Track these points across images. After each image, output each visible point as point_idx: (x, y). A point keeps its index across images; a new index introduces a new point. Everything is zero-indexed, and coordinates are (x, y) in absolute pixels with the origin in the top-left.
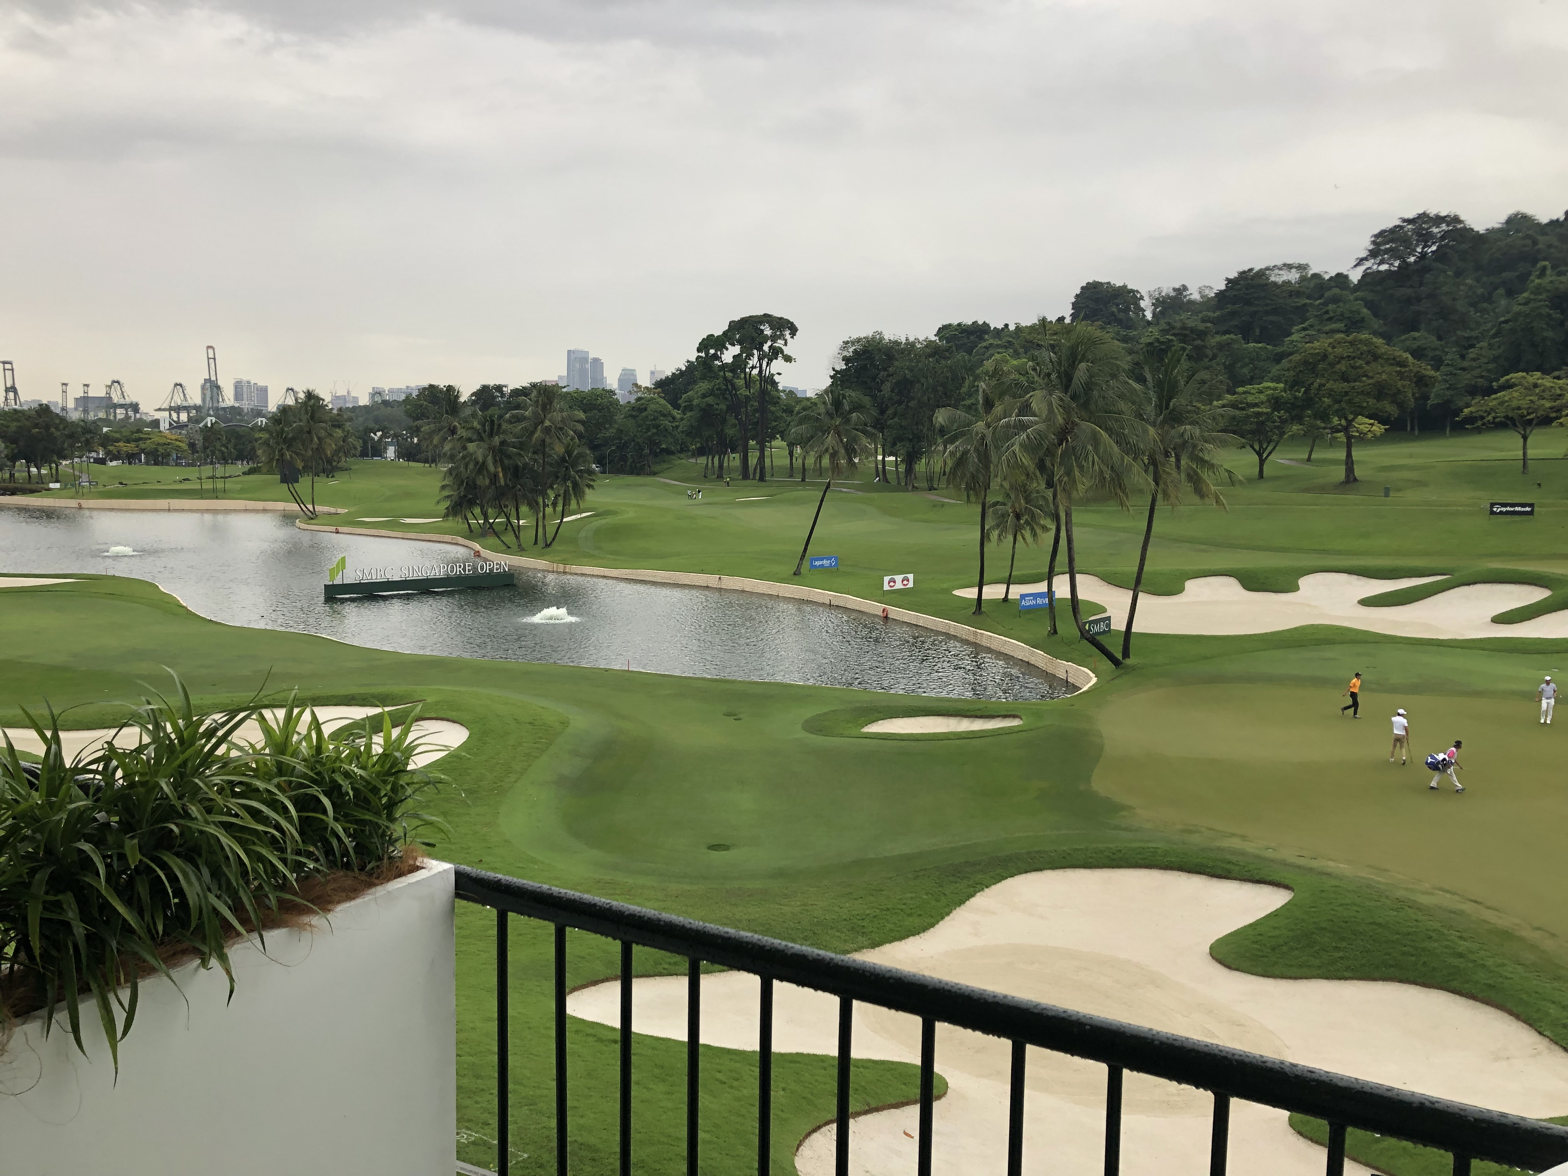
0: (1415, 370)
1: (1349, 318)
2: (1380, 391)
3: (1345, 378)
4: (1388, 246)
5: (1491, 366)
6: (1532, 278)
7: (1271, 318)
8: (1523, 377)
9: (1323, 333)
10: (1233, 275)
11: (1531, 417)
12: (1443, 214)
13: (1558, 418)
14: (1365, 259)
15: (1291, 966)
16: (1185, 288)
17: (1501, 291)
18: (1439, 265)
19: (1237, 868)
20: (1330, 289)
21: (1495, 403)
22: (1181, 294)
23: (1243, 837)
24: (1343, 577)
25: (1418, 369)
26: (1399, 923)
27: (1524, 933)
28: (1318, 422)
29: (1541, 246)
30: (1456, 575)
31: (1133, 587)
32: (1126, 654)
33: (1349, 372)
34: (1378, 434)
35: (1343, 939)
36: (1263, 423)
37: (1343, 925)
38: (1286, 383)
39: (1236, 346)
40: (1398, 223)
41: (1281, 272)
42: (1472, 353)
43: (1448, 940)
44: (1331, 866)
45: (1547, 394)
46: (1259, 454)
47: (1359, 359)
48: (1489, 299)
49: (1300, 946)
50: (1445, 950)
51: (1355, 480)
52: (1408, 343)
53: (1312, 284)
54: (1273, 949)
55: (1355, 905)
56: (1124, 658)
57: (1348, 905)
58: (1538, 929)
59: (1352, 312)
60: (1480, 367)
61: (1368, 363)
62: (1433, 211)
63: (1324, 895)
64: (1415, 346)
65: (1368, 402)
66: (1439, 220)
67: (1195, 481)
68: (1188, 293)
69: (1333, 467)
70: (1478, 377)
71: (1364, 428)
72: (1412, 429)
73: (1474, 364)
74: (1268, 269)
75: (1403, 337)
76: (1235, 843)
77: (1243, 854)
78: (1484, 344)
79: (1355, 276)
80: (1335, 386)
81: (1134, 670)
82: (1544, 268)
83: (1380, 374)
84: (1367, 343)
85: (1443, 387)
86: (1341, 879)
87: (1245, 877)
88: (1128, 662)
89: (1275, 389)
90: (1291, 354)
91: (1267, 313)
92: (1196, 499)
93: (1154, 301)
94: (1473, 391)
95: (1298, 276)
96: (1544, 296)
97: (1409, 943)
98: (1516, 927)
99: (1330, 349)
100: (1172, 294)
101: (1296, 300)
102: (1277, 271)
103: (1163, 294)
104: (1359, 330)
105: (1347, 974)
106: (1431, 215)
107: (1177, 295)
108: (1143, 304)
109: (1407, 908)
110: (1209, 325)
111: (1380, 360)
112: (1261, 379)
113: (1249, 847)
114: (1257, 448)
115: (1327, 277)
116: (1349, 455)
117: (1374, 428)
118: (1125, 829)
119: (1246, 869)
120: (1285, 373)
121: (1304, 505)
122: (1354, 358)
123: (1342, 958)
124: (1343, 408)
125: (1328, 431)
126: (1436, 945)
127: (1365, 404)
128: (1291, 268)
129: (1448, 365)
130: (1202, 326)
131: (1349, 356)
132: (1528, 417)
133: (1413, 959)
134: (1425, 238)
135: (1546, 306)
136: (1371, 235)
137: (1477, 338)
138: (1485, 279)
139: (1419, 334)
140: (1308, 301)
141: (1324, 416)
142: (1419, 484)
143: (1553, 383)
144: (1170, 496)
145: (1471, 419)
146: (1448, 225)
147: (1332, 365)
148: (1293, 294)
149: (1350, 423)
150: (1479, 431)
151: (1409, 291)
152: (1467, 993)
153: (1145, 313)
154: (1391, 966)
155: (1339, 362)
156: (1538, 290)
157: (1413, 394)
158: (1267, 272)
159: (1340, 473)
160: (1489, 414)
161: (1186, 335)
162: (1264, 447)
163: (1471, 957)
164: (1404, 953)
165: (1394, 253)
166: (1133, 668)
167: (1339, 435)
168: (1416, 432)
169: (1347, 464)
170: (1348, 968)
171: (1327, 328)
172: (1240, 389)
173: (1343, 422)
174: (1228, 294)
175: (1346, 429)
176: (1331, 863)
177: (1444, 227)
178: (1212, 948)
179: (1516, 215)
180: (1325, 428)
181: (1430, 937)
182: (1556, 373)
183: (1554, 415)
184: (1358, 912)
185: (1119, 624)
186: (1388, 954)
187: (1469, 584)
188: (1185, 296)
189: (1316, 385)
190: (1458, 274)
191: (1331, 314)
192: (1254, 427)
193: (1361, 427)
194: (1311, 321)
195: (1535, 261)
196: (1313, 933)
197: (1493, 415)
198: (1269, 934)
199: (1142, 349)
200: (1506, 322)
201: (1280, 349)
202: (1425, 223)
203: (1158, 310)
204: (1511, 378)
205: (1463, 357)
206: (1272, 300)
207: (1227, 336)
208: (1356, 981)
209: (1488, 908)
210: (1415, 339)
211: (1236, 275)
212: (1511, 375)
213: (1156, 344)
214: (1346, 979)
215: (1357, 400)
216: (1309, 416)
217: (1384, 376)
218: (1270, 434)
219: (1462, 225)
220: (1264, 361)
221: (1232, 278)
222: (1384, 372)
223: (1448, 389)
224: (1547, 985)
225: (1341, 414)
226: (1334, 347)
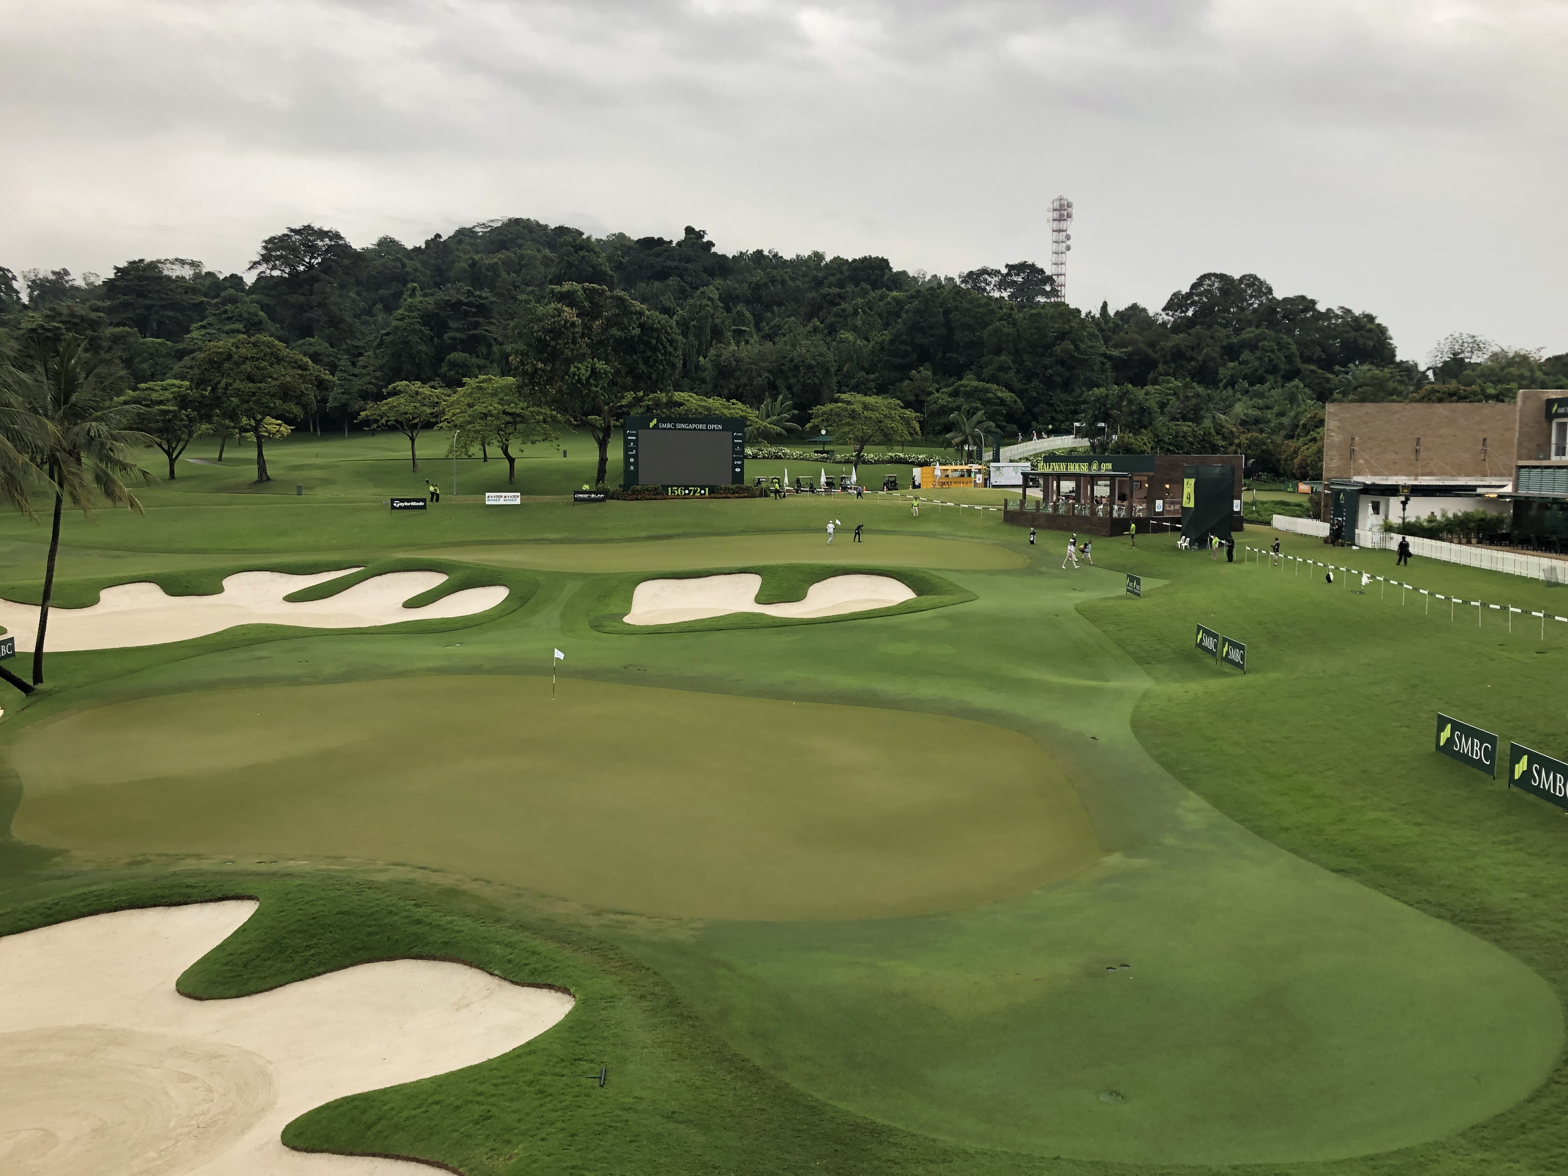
0: (316, 373)
1: (248, 319)
2: (286, 393)
3: (251, 379)
4: (278, 253)
5: (378, 374)
6: (405, 296)
7: (167, 313)
8: (407, 386)
9: (223, 332)
10: (122, 264)
11: (416, 421)
12: (326, 229)
13: (437, 423)
14: (258, 263)
15: (265, 978)
16: (66, 272)
17: (379, 306)
18: (323, 276)
19: (196, 891)
20: (226, 289)
21: (386, 407)
22: (62, 278)
23: (198, 856)
24: (267, 575)
25: (318, 373)
26: (362, 906)
27: (465, 887)
28: (227, 422)
29: (408, 269)
30: (369, 566)
31: (41, 602)
32: (38, 677)
33: (254, 373)
34: (286, 434)
35: (313, 936)
36: (169, 421)
37: (311, 921)
38: (192, 380)
39: (132, 339)
40: (286, 232)
41: (173, 267)
42: (362, 361)
43: (406, 911)
44: (291, 865)
45: (426, 402)
46: (169, 454)
47: (262, 360)
48: (369, 312)
49: (272, 955)
50: (404, 921)
51: (268, 479)
52: (305, 348)
53: (208, 282)
54: (245, 966)
55: (320, 899)
56: (35, 683)
57: (314, 900)
58: (476, 880)
59: (249, 313)
60: (369, 374)
61: (271, 365)
62: (316, 226)
63: (289, 896)
64: (311, 351)
65: (275, 403)
66: (322, 234)
67: (105, 482)
68: (70, 278)
69: (242, 467)
70: (368, 383)
71: (273, 429)
72: (315, 430)
73: (364, 372)
74: (159, 261)
75: (300, 342)
76: (191, 864)
77: (202, 874)
78: (370, 353)
79: (250, 279)
80: (242, 386)
81: (50, 695)
82: (414, 290)
83: (284, 376)
84: (269, 345)
85: (340, 391)
86: (304, 877)
87: (206, 898)
88: (40, 686)
89: (180, 387)
90: (192, 351)
91: (163, 307)
92: (109, 503)
93: (30, 283)
94: (365, 396)
95: (192, 272)
96: (415, 314)
97: (373, 923)
98: (459, 883)
99: (234, 349)
100: (51, 277)
101: (193, 297)
102: (169, 265)
103: (41, 276)
104: (259, 331)
105: (319, 970)
106: (316, 229)
107: (57, 279)
108: (15, 285)
109: (367, 889)
110: (102, 314)
111: (283, 363)
112: (163, 376)
113: (206, 865)
114: (166, 447)
115: (221, 277)
116: (260, 454)
117: (282, 429)
118: (61, 877)
119: (206, 889)
120: (188, 370)
121: (220, 505)
122: (258, 359)
123: (313, 955)
124: (252, 409)
125: (237, 431)
126: (396, 918)
127: (272, 405)
128: (184, 264)
129: (342, 370)
130: (93, 315)
131: (253, 357)
132: (413, 422)
133: (378, 937)
134: (312, 250)
135: (419, 322)
136: (262, 240)
137: (364, 348)
138: (365, 293)
139: (314, 340)
140: (205, 299)
141: (233, 416)
142: (326, 482)
143: (432, 391)
144: (79, 500)
145: (367, 422)
146: (330, 240)
147: (238, 364)
148: (189, 290)
149: (259, 422)
150: (373, 433)
151: (302, 299)
152: (427, 956)
153: (20, 295)
154: (360, 949)
155: (244, 363)
156: (410, 308)
157: (315, 396)
158: (160, 265)
159: (253, 472)
160: (382, 418)
161: (75, 323)
162: (174, 446)
163: (428, 921)
164: (370, 934)
165: (286, 262)
166: (48, 693)
167: (248, 434)
168: (319, 432)
169: (259, 463)
170: (320, 964)
171: (227, 328)
172: (143, 385)
173: (253, 423)
174: (116, 283)
175: (255, 429)
176: (291, 863)
177: (327, 241)
178: (178, 983)
179: (385, 239)
180: (234, 428)
181: (391, 912)
182: (432, 383)
183: (434, 420)
184: (324, 905)
185: (26, 644)
186: (356, 939)
187: (381, 575)
188: (67, 282)
189: (223, 384)
190: (342, 287)
191: (230, 314)
192: (160, 425)
193: (269, 427)
194: (210, 319)
195: (405, 283)
196: (284, 938)
197: (386, 418)
198: (240, 951)
199: (23, 335)
200: (388, 334)
201: (180, 346)
202: (310, 235)
203: (36, 293)
204: (398, 385)
205: (354, 364)
206: (167, 294)
207: (121, 328)
208: (328, 974)
209: (434, 871)
210: (310, 344)
211: (126, 264)
212: (398, 383)
213: (40, 331)
214: (319, 974)
215: (264, 400)
216: (218, 416)
217: (288, 379)
218: (179, 432)
219: (343, 242)
220: (164, 357)
221: (122, 267)
222: (287, 374)
223: (343, 393)
224: (491, 928)
225: (250, 415)
226: (237, 347)
